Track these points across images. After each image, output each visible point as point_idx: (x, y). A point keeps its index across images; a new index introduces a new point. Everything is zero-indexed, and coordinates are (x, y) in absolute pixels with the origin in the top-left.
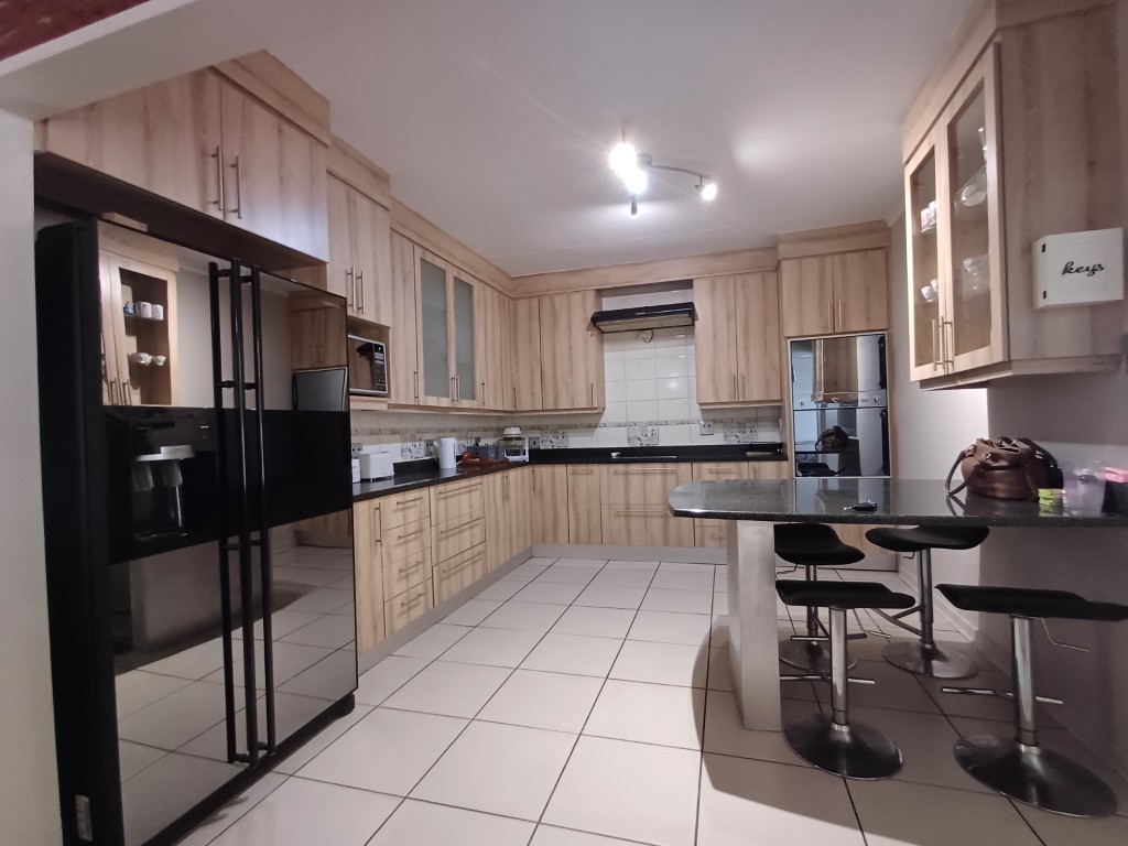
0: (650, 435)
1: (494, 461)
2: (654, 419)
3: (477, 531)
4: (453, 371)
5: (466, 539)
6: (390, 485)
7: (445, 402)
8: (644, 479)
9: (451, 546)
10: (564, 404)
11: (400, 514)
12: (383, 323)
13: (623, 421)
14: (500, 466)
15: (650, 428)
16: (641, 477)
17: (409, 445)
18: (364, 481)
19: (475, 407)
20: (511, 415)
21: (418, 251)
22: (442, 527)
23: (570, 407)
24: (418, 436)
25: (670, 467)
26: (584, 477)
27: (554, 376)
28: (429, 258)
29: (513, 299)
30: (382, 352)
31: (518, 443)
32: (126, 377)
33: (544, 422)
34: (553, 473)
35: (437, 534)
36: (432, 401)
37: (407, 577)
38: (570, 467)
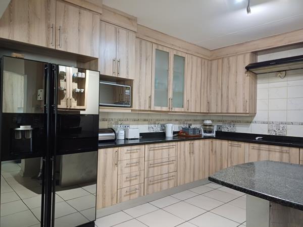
0: (281, 129)
1: (192, 135)
2: (284, 120)
3: (172, 166)
4: (170, 95)
5: (165, 168)
6: (138, 141)
7: (165, 109)
8: (269, 154)
9: (156, 171)
10: (232, 110)
11: (129, 155)
12: (130, 78)
13: (266, 120)
14: (196, 138)
15: (282, 126)
16: (267, 152)
17: (153, 126)
18: (126, 139)
19: (183, 111)
20: (206, 115)
21: (155, 47)
22: (151, 162)
23: (235, 112)
24: (157, 122)
25: (285, 149)
26: (236, 148)
27: (228, 97)
28: (160, 48)
29: (210, 60)
30: (129, 89)
31: (212, 127)
32: (71, 97)
33: (225, 119)
34: (221, 144)
35: (148, 165)
36: (158, 108)
37: (130, 180)
38: (230, 142)
